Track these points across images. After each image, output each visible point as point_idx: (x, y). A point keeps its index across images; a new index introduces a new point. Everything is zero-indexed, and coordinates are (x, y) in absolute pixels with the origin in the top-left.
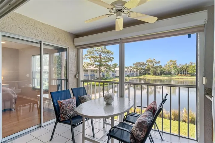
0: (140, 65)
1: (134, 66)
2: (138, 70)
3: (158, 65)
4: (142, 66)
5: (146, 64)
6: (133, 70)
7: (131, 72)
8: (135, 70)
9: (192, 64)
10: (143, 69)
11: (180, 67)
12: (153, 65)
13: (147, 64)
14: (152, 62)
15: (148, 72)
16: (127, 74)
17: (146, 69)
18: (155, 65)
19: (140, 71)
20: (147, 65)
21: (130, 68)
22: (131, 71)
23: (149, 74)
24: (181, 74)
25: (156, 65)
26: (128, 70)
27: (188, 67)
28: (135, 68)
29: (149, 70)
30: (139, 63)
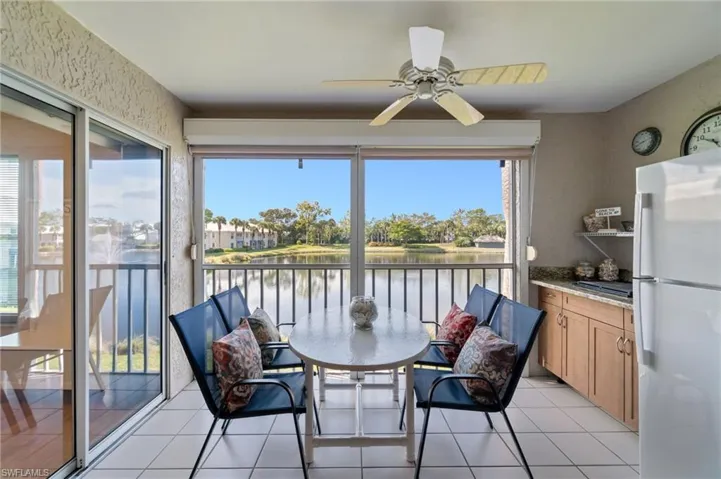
0: (280, 217)
1: (263, 219)
2: (276, 230)
3: (327, 218)
4: (284, 220)
5: (295, 216)
6: (260, 231)
7: (256, 235)
8: (266, 231)
9: (395, 218)
10: (288, 229)
11: (372, 225)
12: (314, 219)
13: (298, 214)
14: (312, 209)
15: (300, 236)
16: (243, 242)
17: (297, 228)
18: (319, 220)
19: (280, 232)
20: (298, 219)
21: (251, 225)
22: (253, 235)
23: (303, 242)
24: (375, 240)
25: (322, 219)
26: (246, 230)
27: (388, 225)
28: (266, 226)
29: (303, 231)
30: (277, 210)
